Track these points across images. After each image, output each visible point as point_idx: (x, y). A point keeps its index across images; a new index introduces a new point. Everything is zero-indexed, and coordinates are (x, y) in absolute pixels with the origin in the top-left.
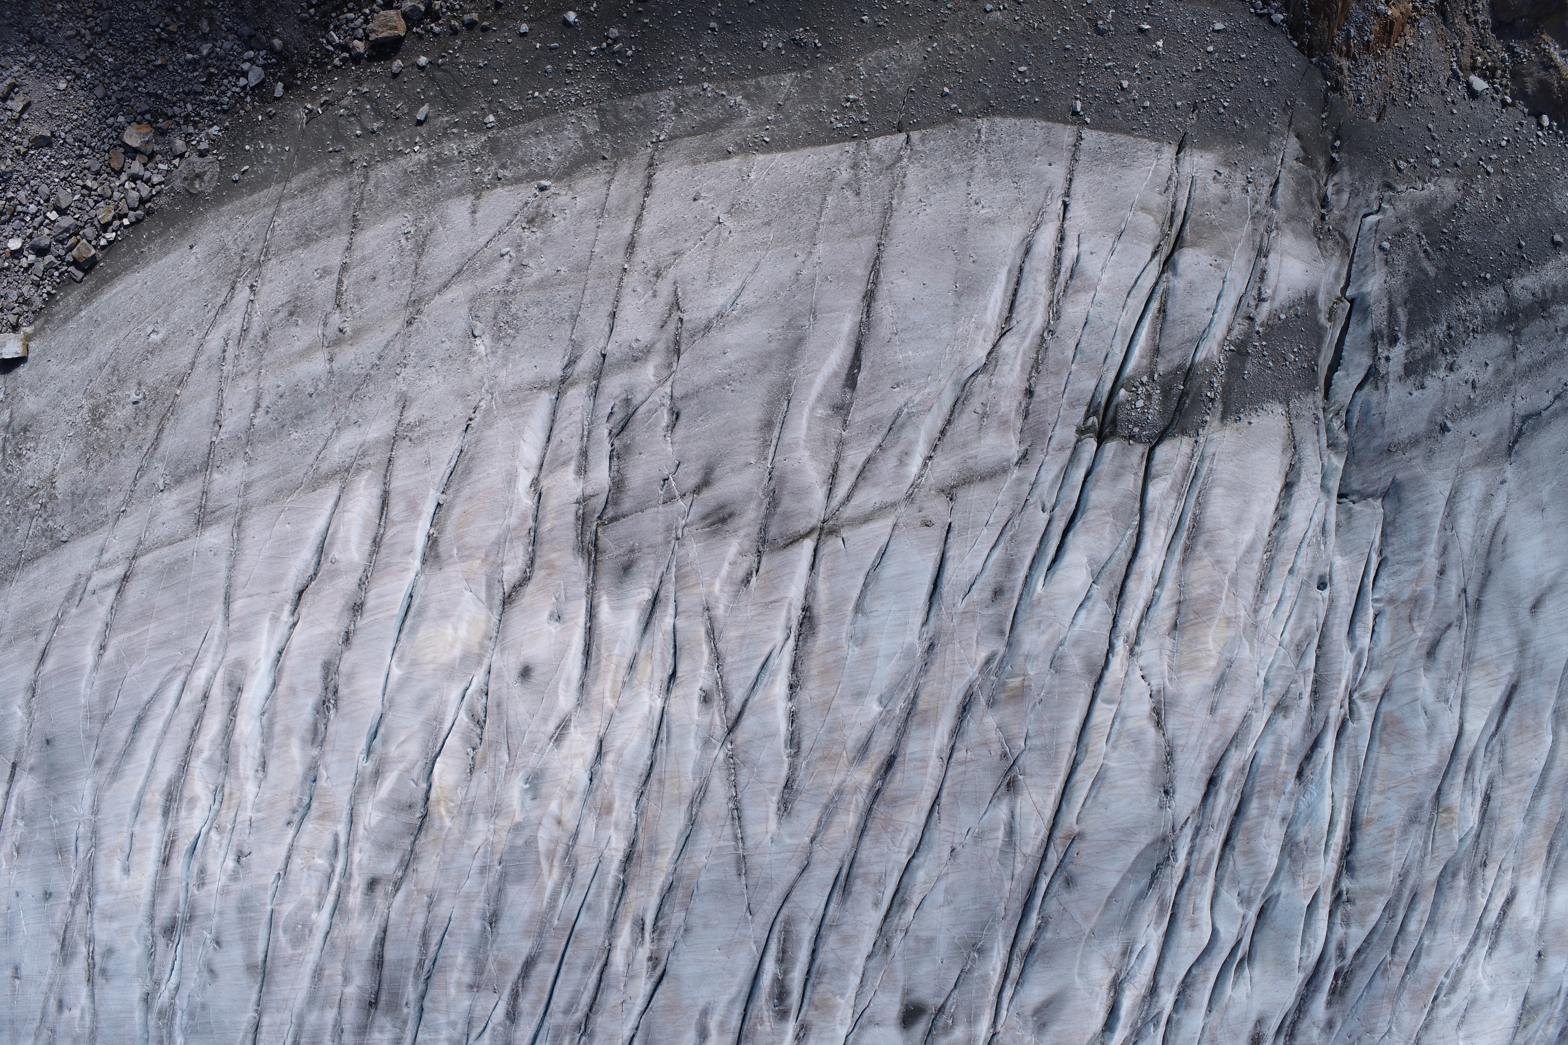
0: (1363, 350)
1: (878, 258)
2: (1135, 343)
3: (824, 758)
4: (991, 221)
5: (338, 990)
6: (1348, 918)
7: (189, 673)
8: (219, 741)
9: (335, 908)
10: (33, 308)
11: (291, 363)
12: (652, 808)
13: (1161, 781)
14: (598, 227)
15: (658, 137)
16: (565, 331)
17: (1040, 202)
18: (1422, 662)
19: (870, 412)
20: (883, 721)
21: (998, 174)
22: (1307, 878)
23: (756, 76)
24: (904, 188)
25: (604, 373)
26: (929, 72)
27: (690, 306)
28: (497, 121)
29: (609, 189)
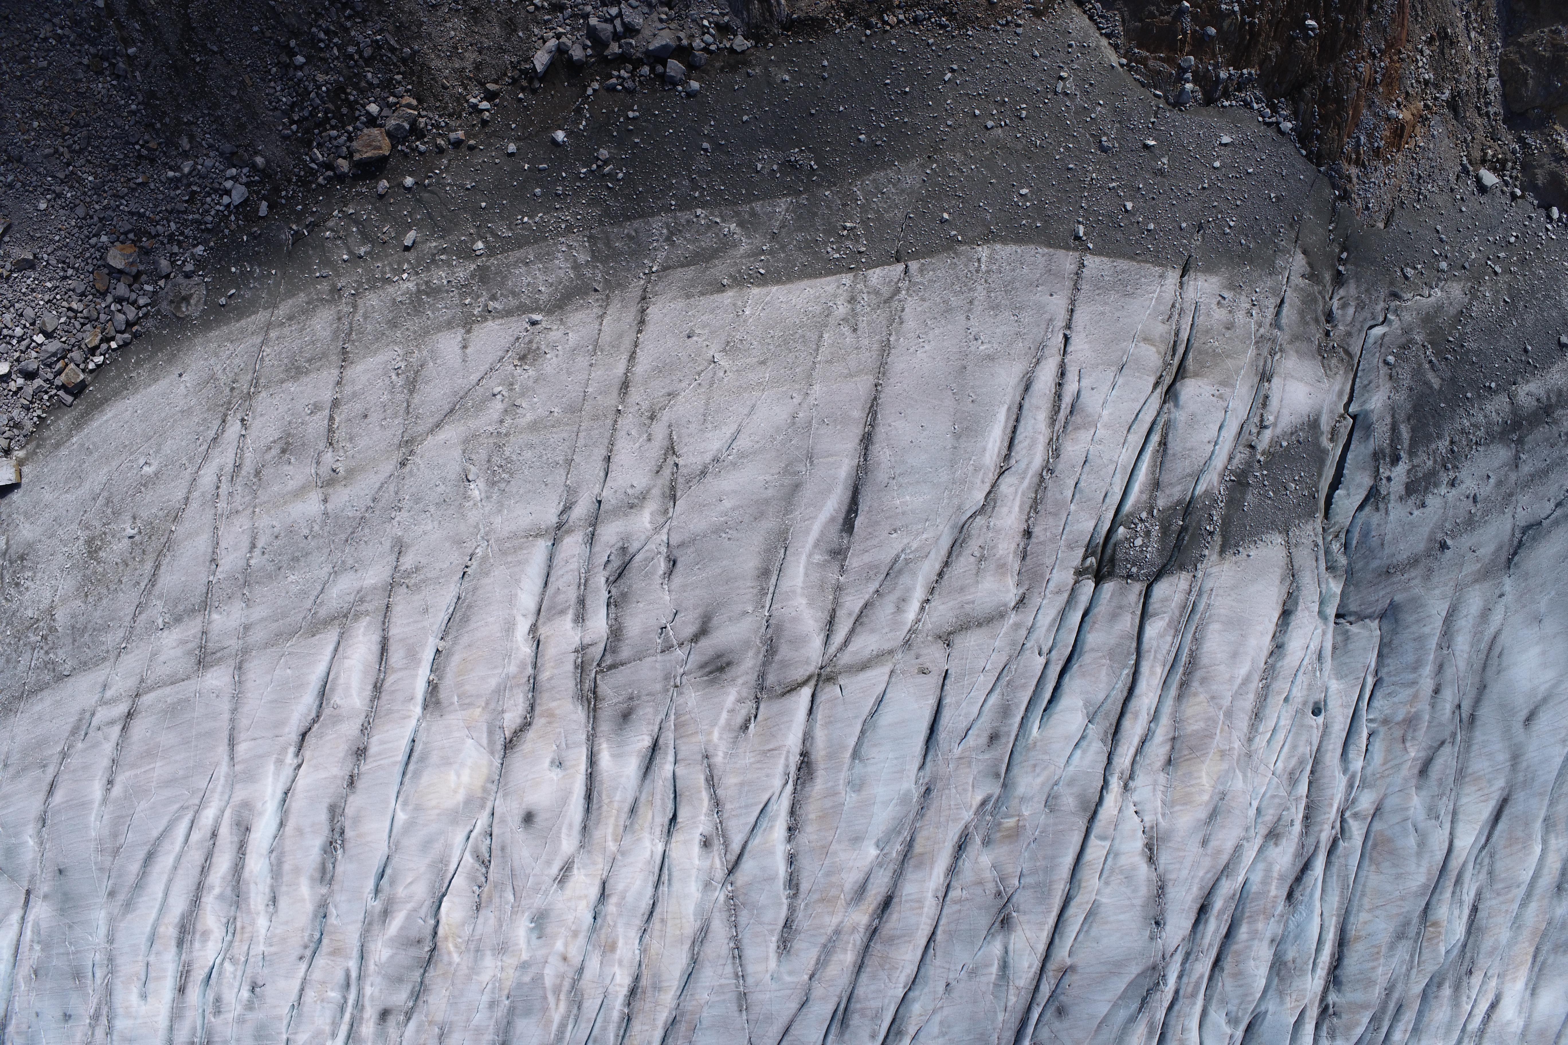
0: (1364, 469)
1: (875, 399)
2: (1135, 477)
3: (822, 900)
4: (991, 358)
6: (1334, 1031)
7: (197, 812)
8: (230, 878)
9: (348, 1037)
10: (24, 432)
11: (285, 503)
12: (655, 946)
13: (1152, 914)
14: (591, 365)
15: (651, 267)
16: (559, 475)
17: (1041, 336)
18: (1413, 782)
19: (867, 558)
20: (880, 863)
21: (998, 306)
22: (1294, 997)
23: (750, 202)
24: (902, 323)
25: (599, 520)
26: (929, 196)
27: (685, 450)
28: (487, 248)
29: (601, 324)
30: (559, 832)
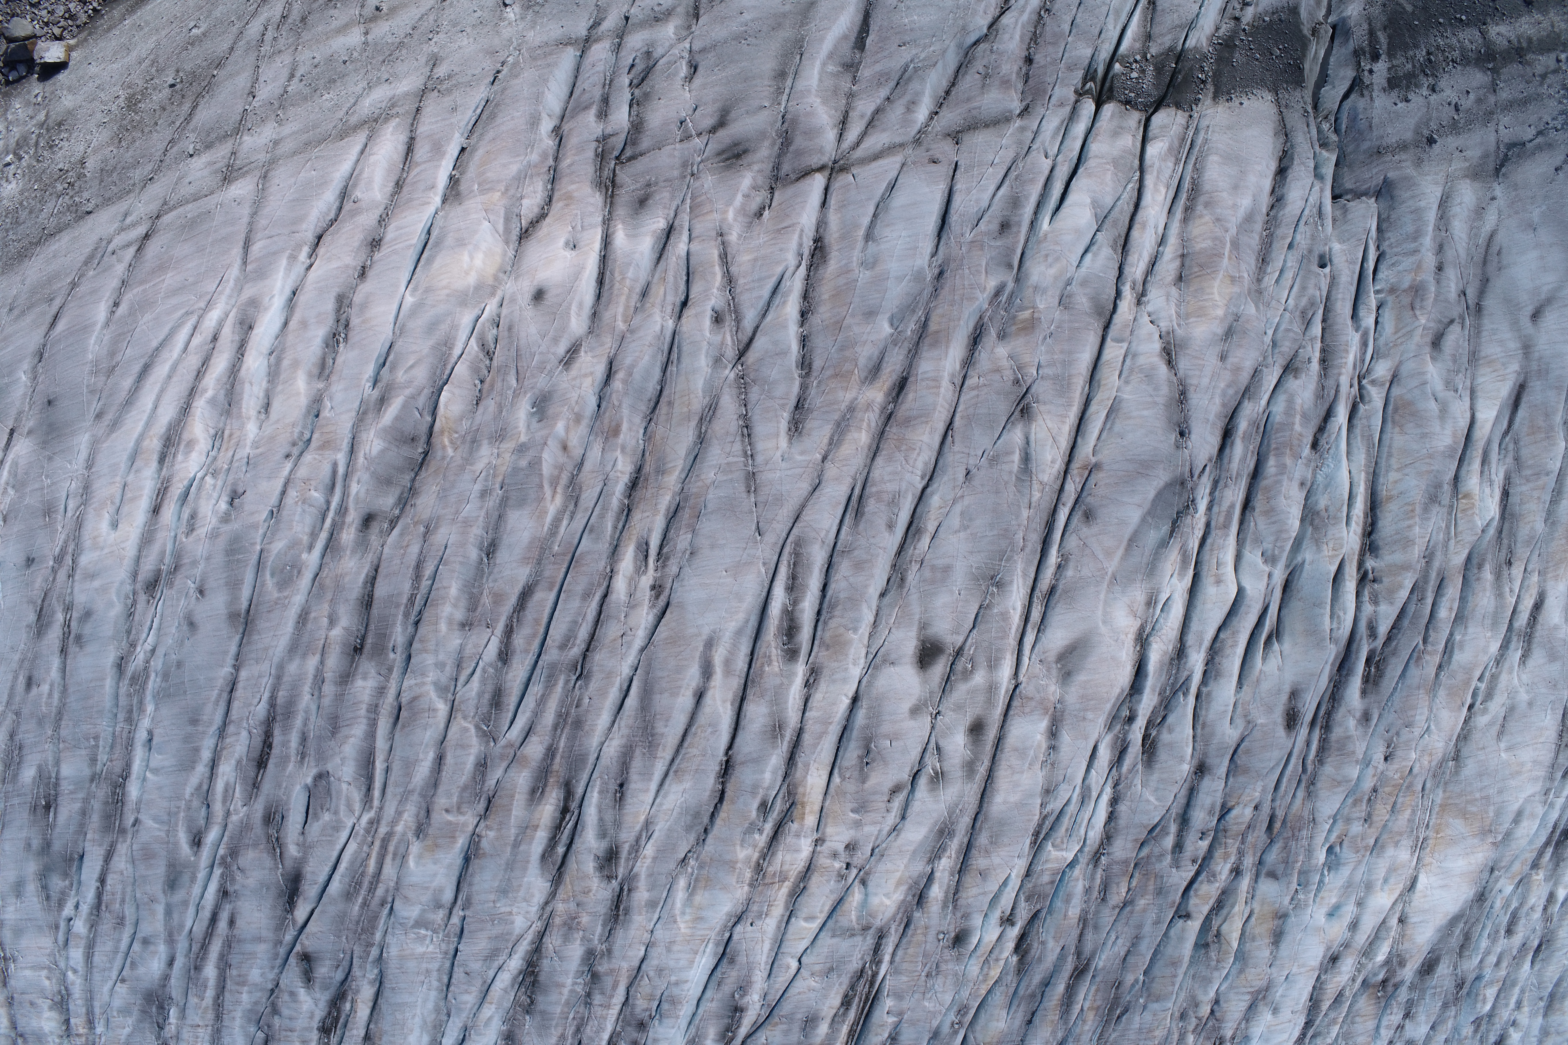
0: (1346, 66)
2: (1128, 28)
3: (836, 375)
5: (322, 634)
6: (1376, 596)
7: (200, 317)
8: (225, 379)
9: (326, 547)
10: (78, 22)
11: (328, 38)
12: (659, 430)
13: (1175, 418)
18: (1428, 349)
19: (878, 67)
20: (894, 341)
22: (1331, 545)
25: (626, 32)
30: (569, 308)
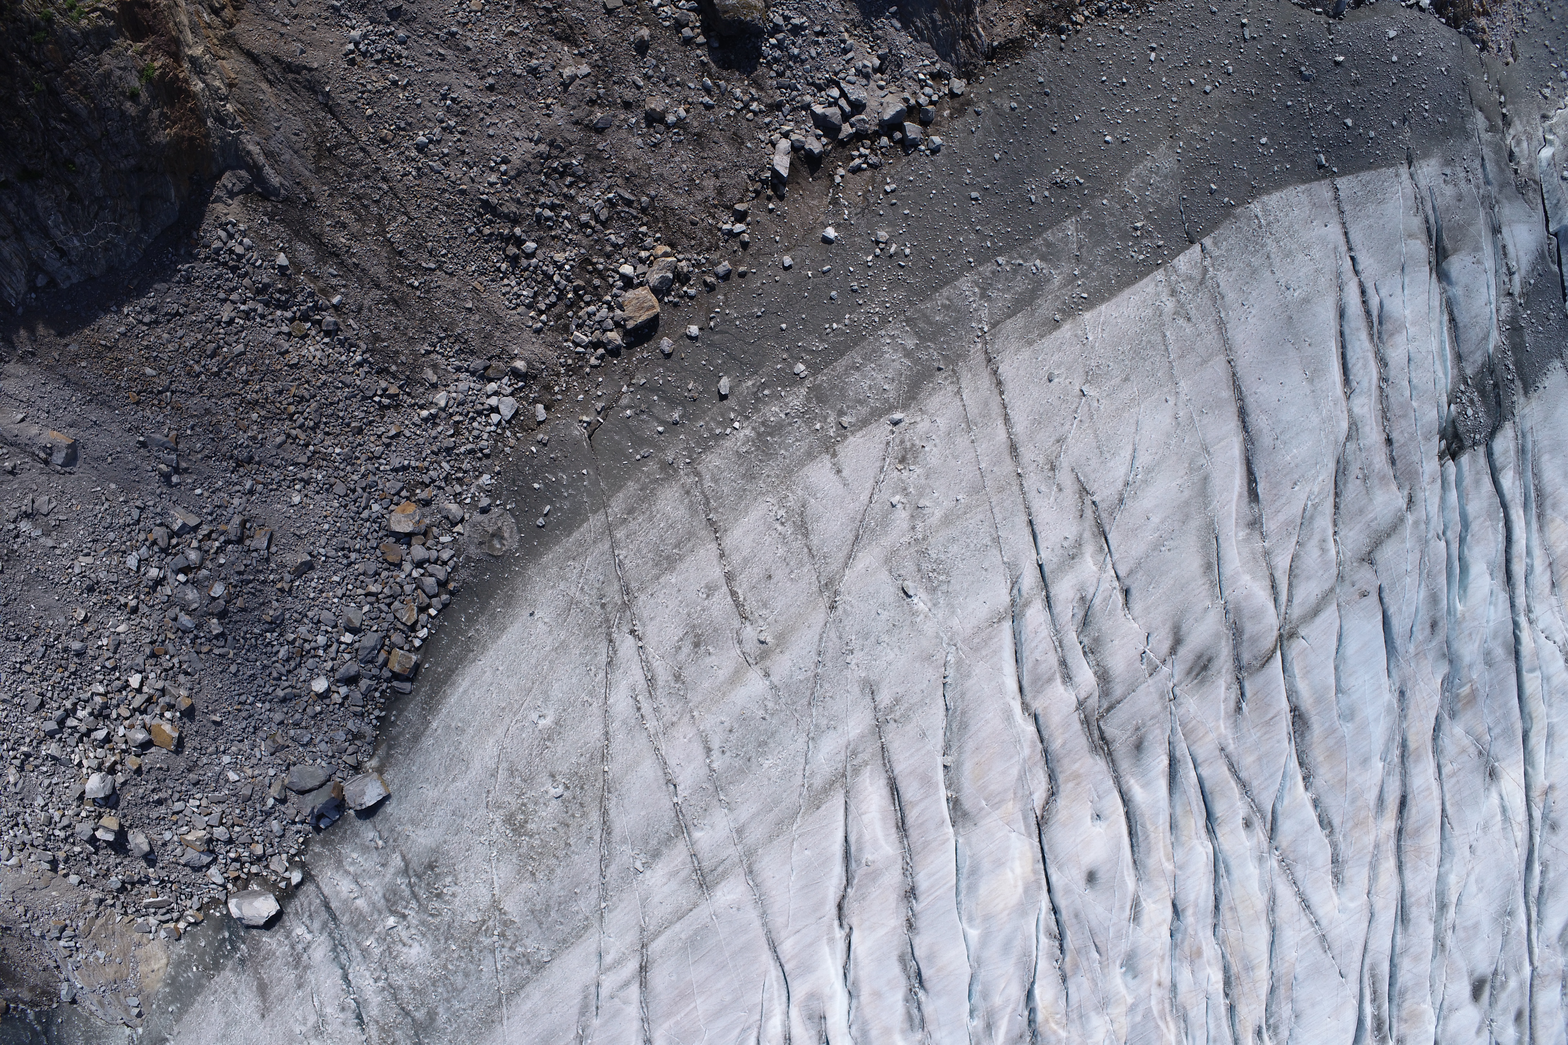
1: (1234, 374)
3: (1355, 826)
4: (1306, 301)
10: (367, 740)
11: (724, 694)
15: (981, 329)
16: (994, 556)
17: (1334, 265)
19: (1281, 517)
20: (1387, 773)
21: (1290, 252)
23: (1040, 234)
24: (1223, 298)
25: (1049, 581)
26: (1189, 173)
27: (1096, 486)
28: (807, 367)
29: (962, 400)
30: (1122, 875)
